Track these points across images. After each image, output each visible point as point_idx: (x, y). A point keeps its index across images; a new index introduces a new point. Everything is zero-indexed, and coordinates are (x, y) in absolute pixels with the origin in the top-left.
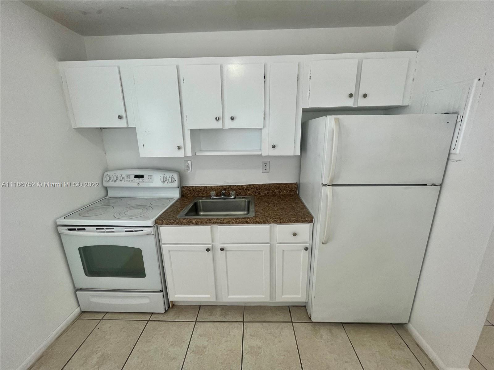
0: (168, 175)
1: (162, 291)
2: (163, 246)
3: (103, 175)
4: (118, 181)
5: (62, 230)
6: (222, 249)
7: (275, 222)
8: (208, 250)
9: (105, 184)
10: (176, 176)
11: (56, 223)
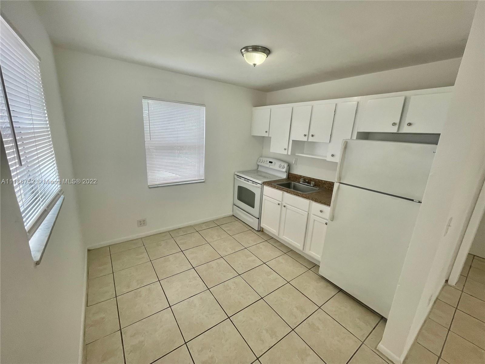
0: (283, 164)
1: (259, 219)
2: (263, 195)
3: (258, 159)
4: (262, 163)
5: (236, 177)
6: (284, 206)
7: (312, 199)
8: (279, 204)
9: (258, 163)
10: (286, 165)
11: (234, 173)
